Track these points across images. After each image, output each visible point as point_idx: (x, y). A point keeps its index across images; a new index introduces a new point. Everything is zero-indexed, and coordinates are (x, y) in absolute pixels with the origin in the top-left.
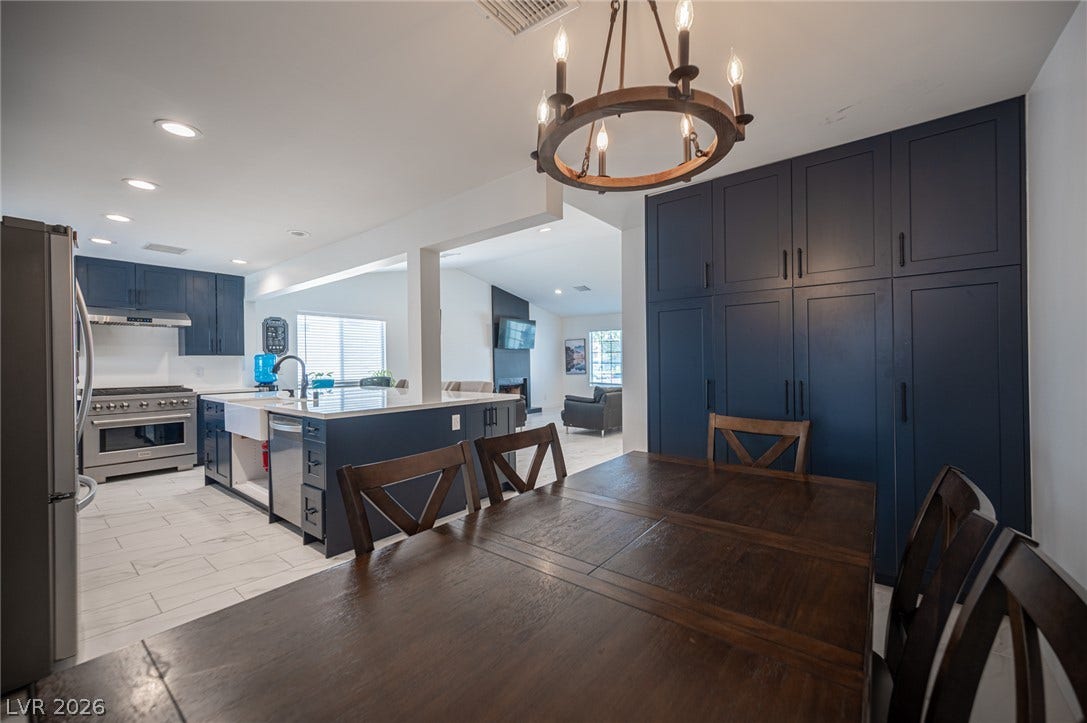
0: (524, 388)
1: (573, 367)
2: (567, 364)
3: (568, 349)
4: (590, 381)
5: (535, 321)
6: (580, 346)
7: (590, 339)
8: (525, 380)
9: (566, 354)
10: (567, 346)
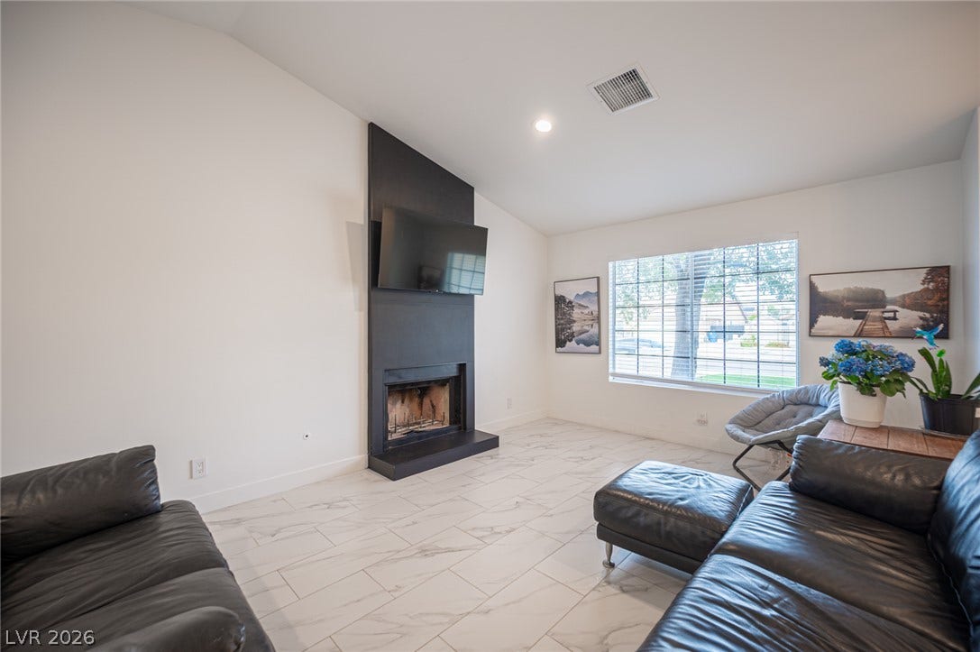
0: (460, 385)
1: (570, 337)
2: (558, 333)
3: (559, 300)
4: (611, 370)
5: (485, 230)
6: (587, 294)
7: (611, 277)
8: (462, 367)
9: (556, 310)
10: (559, 293)
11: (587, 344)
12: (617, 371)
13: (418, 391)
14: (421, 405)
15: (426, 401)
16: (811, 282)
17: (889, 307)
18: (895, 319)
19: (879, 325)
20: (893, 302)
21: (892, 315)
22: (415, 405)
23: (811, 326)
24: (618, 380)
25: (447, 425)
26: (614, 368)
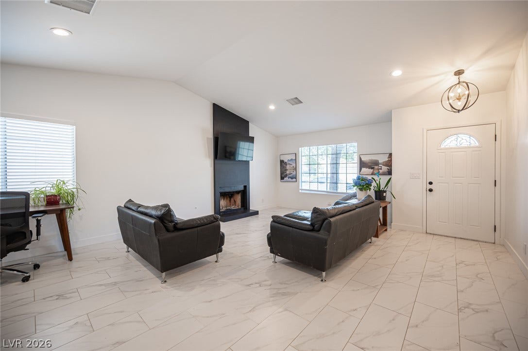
0: (244, 193)
1: (286, 176)
2: (281, 174)
3: (282, 162)
4: (300, 188)
5: (254, 137)
6: (292, 160)
7: (300, 153)
8: (245, 187)
9: (281, 165)
10: (282, 159)
11: (292, 178)
12: (303, 188)
13: (229, 195)
14: (230, 201)
15: (232, 199)
16: (360, 158)
17: (380, 165)
18: (381, 169)
19: (377, 171)
20: (381, 164)
21: (380, 168)
22: (228, 201)
23: (360, 171)
24: (303, 191)
25: (240, 207)
26: (302, 187)
